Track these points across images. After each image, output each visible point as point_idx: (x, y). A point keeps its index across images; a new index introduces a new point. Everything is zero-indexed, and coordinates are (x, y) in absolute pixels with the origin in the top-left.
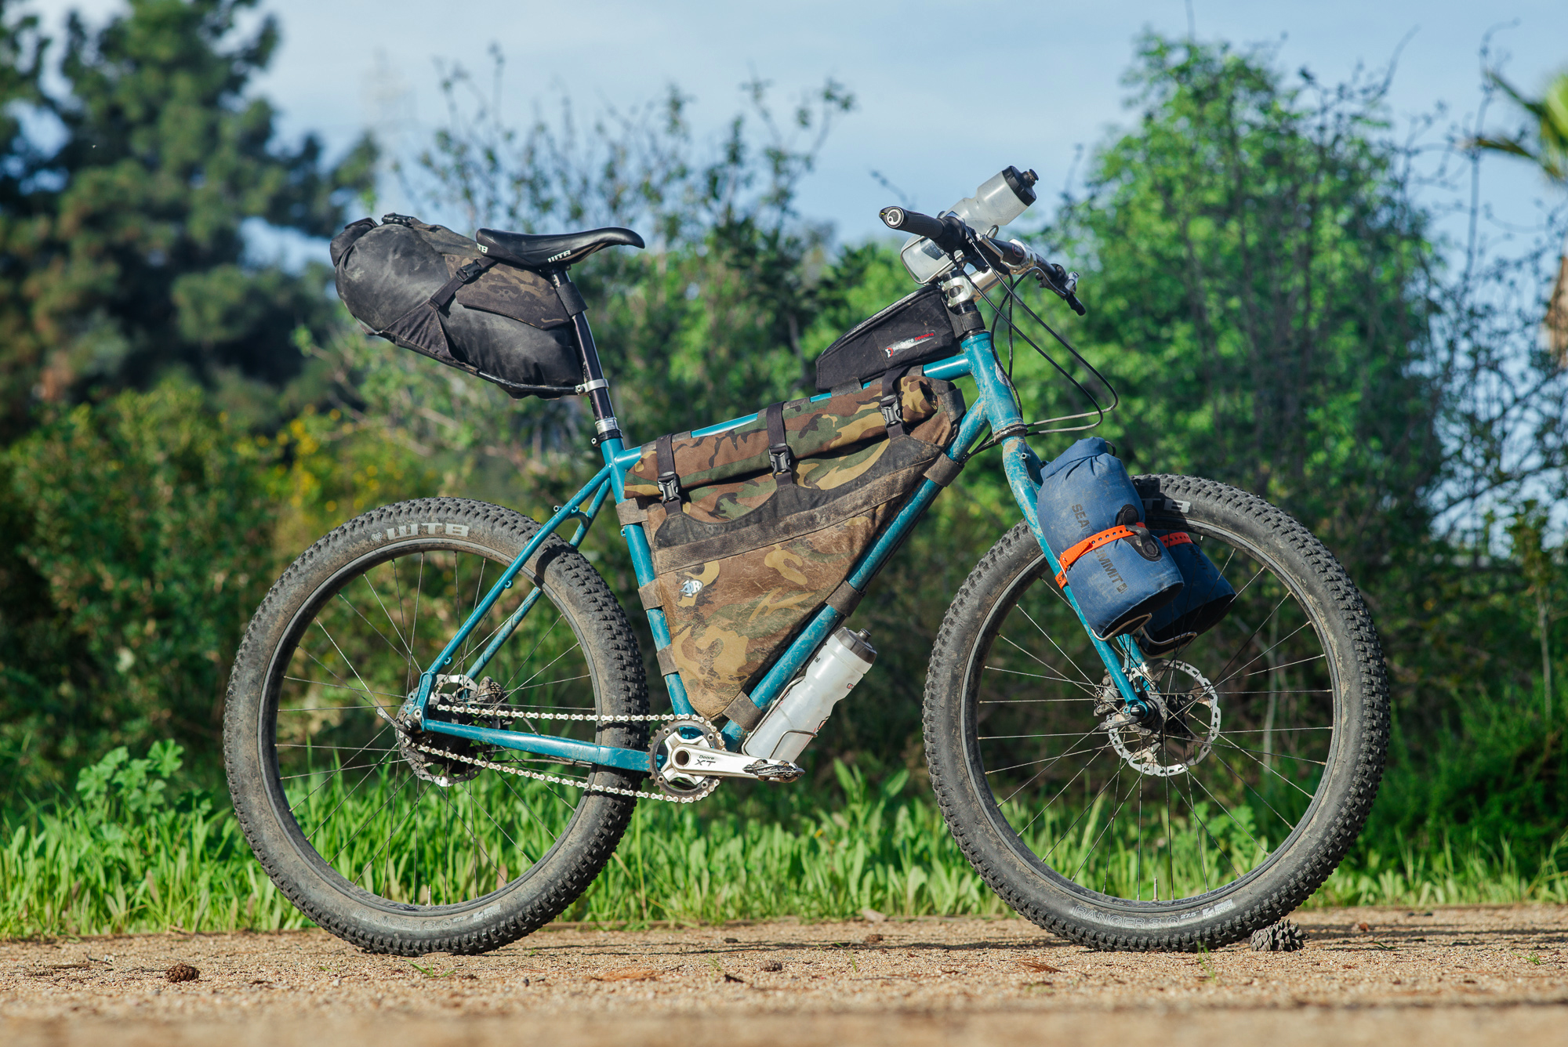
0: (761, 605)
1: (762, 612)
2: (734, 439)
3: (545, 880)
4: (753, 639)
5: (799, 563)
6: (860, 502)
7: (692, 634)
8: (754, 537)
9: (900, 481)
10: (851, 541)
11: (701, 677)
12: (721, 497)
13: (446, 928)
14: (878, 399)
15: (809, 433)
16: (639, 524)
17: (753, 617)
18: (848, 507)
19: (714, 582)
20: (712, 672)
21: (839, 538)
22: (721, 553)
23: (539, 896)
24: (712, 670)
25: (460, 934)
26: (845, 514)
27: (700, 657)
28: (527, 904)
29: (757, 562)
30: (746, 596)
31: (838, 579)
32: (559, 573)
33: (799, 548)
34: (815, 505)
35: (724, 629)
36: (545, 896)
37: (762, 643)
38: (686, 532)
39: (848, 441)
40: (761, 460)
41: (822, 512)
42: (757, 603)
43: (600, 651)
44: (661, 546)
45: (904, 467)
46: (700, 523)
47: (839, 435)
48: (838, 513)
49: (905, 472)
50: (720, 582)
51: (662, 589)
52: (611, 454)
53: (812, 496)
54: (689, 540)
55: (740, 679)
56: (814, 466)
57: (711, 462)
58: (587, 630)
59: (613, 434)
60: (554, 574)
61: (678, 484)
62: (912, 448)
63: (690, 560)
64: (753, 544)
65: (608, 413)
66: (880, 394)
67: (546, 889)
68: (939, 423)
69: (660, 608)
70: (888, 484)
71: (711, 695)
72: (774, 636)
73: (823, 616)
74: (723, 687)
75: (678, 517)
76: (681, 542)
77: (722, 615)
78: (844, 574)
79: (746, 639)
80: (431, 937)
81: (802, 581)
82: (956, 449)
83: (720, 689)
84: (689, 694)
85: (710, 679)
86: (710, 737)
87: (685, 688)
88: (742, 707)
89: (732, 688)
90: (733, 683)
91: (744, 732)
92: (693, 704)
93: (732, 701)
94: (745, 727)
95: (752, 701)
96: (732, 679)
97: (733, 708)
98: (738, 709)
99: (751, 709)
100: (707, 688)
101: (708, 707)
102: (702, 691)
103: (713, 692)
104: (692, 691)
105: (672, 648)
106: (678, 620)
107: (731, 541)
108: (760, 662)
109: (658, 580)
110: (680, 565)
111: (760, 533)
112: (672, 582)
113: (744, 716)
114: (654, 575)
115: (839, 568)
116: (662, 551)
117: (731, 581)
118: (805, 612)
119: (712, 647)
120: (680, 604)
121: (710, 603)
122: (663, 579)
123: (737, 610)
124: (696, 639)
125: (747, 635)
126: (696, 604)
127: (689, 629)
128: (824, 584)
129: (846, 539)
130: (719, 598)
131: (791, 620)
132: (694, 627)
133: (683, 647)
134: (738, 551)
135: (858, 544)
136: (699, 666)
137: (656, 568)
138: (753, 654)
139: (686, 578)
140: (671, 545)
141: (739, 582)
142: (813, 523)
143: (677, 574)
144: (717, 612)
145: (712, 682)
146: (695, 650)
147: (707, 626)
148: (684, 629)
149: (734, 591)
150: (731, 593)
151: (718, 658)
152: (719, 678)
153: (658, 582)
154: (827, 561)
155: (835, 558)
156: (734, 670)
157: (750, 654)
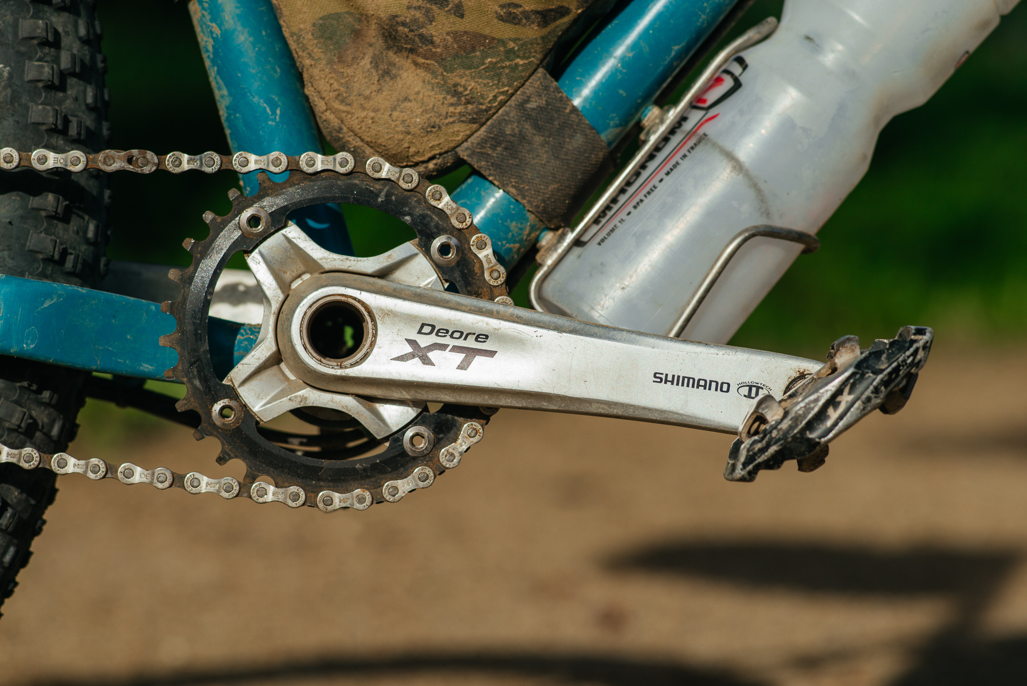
55: (546, 18)
71: (411, 77)
74: (470, 48)
83: (456, 56)
84: (315, 72)
85: (418, 14)
86: (444, 249)
87: (293, 45)
88: (538, 128)
89: (510, 54)
90: (506, 31)
91: (533, 228)
92: (335, 112)
93: (503, 104)
94: (545, 211)
95: (574, 109)
96: (510, 18)
97: (502, 133)
98: (522, 137)
99: (571, 137)
100: (400, 50)
101: (400, 128)
102: (375, 62)
103: (427, 68)
104: (330, 62)
113: (546, 167)
145: (430, 31)
152: (459, 11)
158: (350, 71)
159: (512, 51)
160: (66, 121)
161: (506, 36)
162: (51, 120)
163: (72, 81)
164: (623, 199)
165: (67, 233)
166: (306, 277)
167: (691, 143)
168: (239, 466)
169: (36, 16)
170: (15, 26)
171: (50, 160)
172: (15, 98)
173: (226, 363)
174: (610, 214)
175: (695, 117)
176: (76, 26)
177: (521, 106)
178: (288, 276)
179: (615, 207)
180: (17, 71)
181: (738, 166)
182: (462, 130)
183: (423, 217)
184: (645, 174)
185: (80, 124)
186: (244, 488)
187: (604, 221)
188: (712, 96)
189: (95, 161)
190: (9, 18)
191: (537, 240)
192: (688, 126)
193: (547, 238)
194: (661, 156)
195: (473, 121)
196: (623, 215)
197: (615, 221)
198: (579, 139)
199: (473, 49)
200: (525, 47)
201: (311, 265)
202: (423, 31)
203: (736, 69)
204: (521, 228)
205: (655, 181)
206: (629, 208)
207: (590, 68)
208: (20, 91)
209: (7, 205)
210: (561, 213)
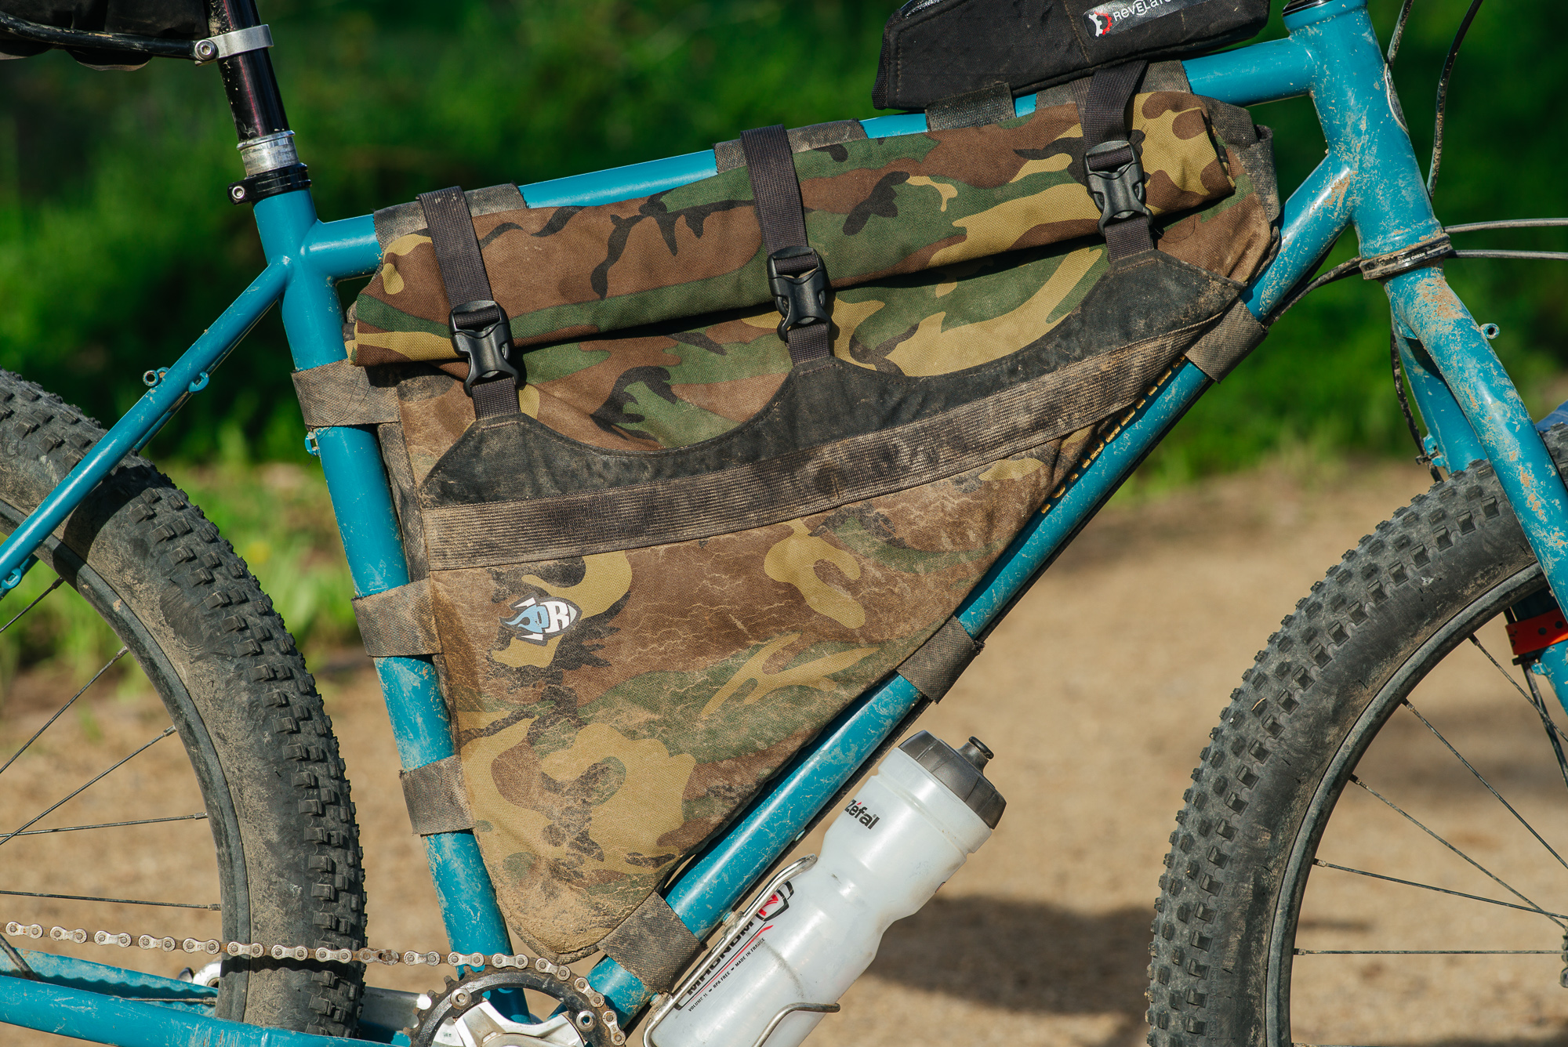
0: (738, 678)
1: (739, 696)
2: (667, 225)
4: (707, 764)
5: (852, 573)
6: (1023, 420)
7: (532, 739)
8: (739, 499)
9: (1135, 373)
10: (991, 518)
11: (548, 850)
12: (628, 377)
14: (1067, 146)
15: (873, 222)
16: (371, 429)
17: (713, 706)
18: (992, 432)
19: (615, 610)
20: (584, 843)
21: (965, 510)
22: (636, 532)
24: (584, 837)
26: (981, 448)
27: (555, 804)
29: (745, 566)
30: (700, 650)
31: (938, 614)
32: (140, 547)
33: (851, 532)
34: (890, 419)
35: (632, 734)
37: (728, 773)
38: (530, 467)
39: (981, 251)
40: (738, 287)
41: (914, 439)
42: (728, 671)
43: (253, 764)
44: (446, 496)
45: (1149, 334)
46: (576, 448)
47: (959, 235)
48: (962, 445)
49: (1150, 347)
50: (630, 611)
51: (441, 614)
52: (289, 235)
53: (883, 392)
54: (538, 492)
55: (658, 861)
56: (873, 306)
57: (599, 281)
58: (219, 704)
59: (290, 178)
60: (125, 549)
61: (507, 338)
62: (1172, 286)
63: (541, 543)
64: (736, 518)
65: (275, 121)
66: (1076, 132)
68: (1241, 221)
69: (427, 658)
70: (1105, 377)
71: (568, 897)
72: (763, 755)
73: (885, 705)
74: (607, 880)
75: (509, 425)
76: (516, 493)
77: (634, 699)
78: (956, 600)
79: (688, 762)
81: (850, 614)
82: (1267, 292)
83: (598, 885)
84: (504, 891)
85: (573, 859)
86: (586, 1019)
87: (490, 873)
88: (652, 931)
89: (634, 883)
90: (632, 870)
91: (647, 994)
92: (516, 918)
93: (628, 915)
94: (655, 984)
95: (677, 918)
96: (635, 862)
97: (628, 934)
98: (641, 937)
99: (674, 936)
100: (561, 879)
101: (560, 930)
102: (544, 887)
103: (579, 892)
104: (514, 885)
105: (455, 768)
106: (489, 696)
107: (670, 503)
108: (715, 819)
109: (426, 586)
110: (507, 553)
111: (755, 488)
112: (478, 597)
113: (657, 956)
114: (410, 571)
115: (948, 587)
116: (447, 512)
117: (661, 609)
118: (847, 694)
119: (591, 778)
120: (500, 656)
121: (597, 663)
122: (440, 585)
123: (671, 687)
124: (544, 754)
125: (694, 752)
126: (555, 663)
127: (524, 726)
128: (903, 628)
129: (979, 516)
130: (624, 651)
131: (810, 716)
132: (542, 721)
133: (497, 768)
134: (688, 532)
135: (1006, 528)
136: (543, 822)
137: (421, 554)
138: (702, 799)
139: (525, 591)
140: (481, 499)
141: (684, 614)
142: (892, 467)
143: (498, 577)
144: (615, 689)
145: (581, 869)
146: (537, 781)
147: (582, 724)
148: (507, 723)
149: (670, 635)
150: (660, 641)
151: (605, 808)
152: (601, 857)
153: (427, 591)
154: (920, 567)
155: (941, 562)
156: (646, 840)
157: (692, 800)
158: (527, 892)
159: (635, 882)
160: (338, 922)
161: (631, 872)
162: (328, 923)
163: (342, 894)
164: (707, 977)
165: (336, 995)
166: (494, 1034)
167: (753, 944)
169: (320, 853)
170: (306, 860)
171: (330, 955)
172: (304, 907)
174: (698, 988)
175: (758, 923)
176: (346, 857)
177: (641, 917)
178: (481, 1035)
179: (703, 983)
180: (307, 890)
181: (783, 964)
182: (601, 932)
183: (572, 998)
184: (723, 961)
185: (346, 925)
187: (694, 992)
188: (771, 910)
189: (357, 956)
190: (302, 855)
191: (650, 1001)
192: (753, 930)
193: (657, 999)
194: (734, 950)
195: (608, 926)
196: (706, 991)
197: (701, 995)
198: (679, 938)
199: (610, 881)
200: (644, 880)
201: (496, 1028)
202: (577, 869)
203: (786, 893)
204: (638, 996)
205: (729, 969)
206: (711, 986)
207: (689, 887)
208: (308, 903)
209: (297, 978)
210: (667, 985)
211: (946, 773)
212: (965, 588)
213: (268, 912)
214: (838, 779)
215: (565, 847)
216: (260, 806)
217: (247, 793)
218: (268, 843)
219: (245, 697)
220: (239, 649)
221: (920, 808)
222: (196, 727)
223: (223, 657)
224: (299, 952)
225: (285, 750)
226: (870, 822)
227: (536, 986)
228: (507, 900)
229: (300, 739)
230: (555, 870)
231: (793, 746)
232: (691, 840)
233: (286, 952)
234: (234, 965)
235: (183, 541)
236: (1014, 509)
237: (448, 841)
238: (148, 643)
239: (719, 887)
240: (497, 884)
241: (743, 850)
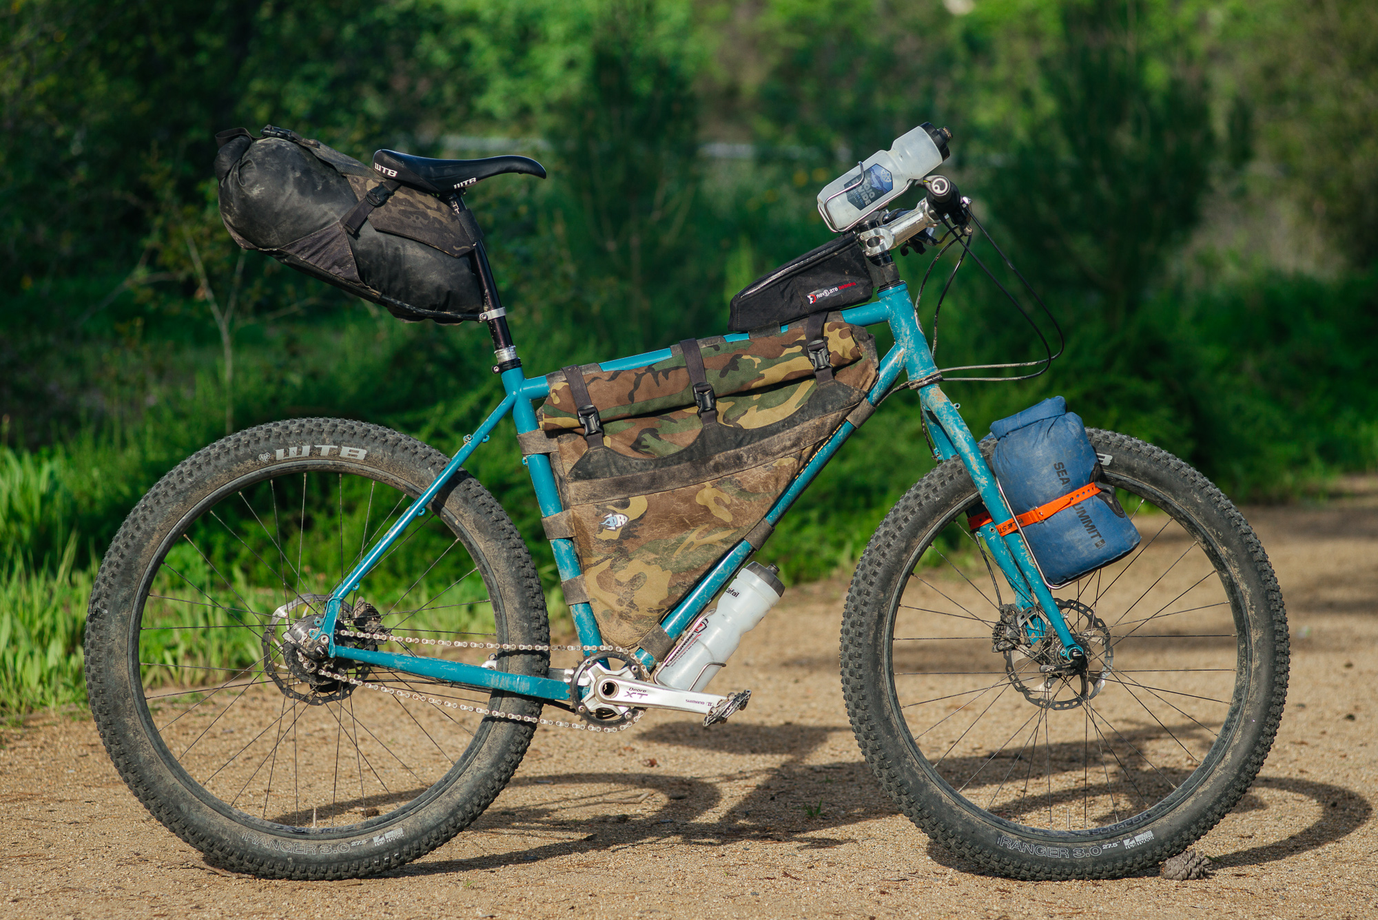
0: (687, 541)
1: (687, 548)
2: (655, 375)
3: (451, 804)
4: (676, 574)
5: (728, 502)
6: (788, 443)
7: (612, 567)
8: (686, 475)
9: (828, 425)
10: (777, 480)
11: (618, 608)
12: (643, 432)
13: (344, 852)
14: (800, 343)
15: (730, 373)
16: (547, 455)
17: (678, 552)
18: (776, 448)
19: (642, 517)
20: (632, 605)
21: (768, 477)
22: (649, 488)
23: (447, 820)
24: (632, 602)
25: (360, 858)
26: (773, 454)
27: (621, 590)
28: (432, 828)
29: (688, 500)
30: (673, 531)
31: (759, 517)
32: (466, 500)
33: (727, 486)
34: (739, 445)
35: (648, 563)
36: (452, 821)
37: (684, 577)
38: (608, 466)
39: (770, 382)
40: (682, 398)
41: (748, 452)
42: (683, 539)
43: (509, 579)
44: (577, 477)
45: (833, 411)
46: (625, 458)
47: (762, 377)
48: (766, 453)
49: (833, 415)
50: (647, 517)
51: (577, 521)
52: (515, 384)
53: (736, 435)
54: (612, 475)
55: (659, 611)
56: (730, 404)
57: (631, 397)
58: (495, 557)
59: (515, 363)
60: (460, 501)
61: (598, 419)
62: (841, 393)
63: (613, 493)
64: (685, 482)
65: (508, 343)
66: (803, 338)
67: (453, 814)
68: (865, 369)
69: (571, 539)
70: (817, 427)
71: (626, 626)
72: (696, 570)
73: (740, 551)
74: (640, 619)
75: (600, 450)
76: (604, 475)
77: (649, 550)
78: (765, 511)
79: (669, 574)
80: (328, 861)
81: (728, 518)
82: (875, 395)
83: (637, 621)
84: (602, 624)
85: (627, 611)
86: (635, 669)
87: (596, 618)
88: (657, 637)
90: (649, 614)
91: (655, 661)
93: (648, 632)
94: (658, 657)
95: (666, 633)
96: (650, 611)
97: (648, 639)
98: (653, 640)
100: (623, 619)
101: (624, 639)
102: (617, 622)
103: (630, 623)
104: (605, 622)
105: (582, 579)
106: (595, 552)
107: (661, 477)
108: (679, 595)
109: (570, 511)
110: (601, 498)
111: (692, 470)
112: (590, 515)
113: (658, 646)
114: (564, 506)
115: (762, 506)
116: (578, 484)
117: (659, 516)
118: (726, 547)
119: (634, 580)
120: (599, 536)
121: (635, 537)
122: (577, 511)
123: (663, 545)
124: (616, 572)
125: (671, 569)
126: (620, 537)
127: (608, 562)
128: (746, 522)
129: (773, 479)
130: (645, 532)
131: (713, 555)
132: (615, 560)
133: (598, 578)
134: (668, 487)
135: (783, 484)
136: (617, 597)
137: (568, 500)
138: (674, 587)
139: (608, 512)
140: (591, 478)
141: (667, 518)
142: (741, 462)
143: (597, 507)
144: (642, 546)
145: (630, 614)
146: (614, 582)
147: (630, 560)
148: (602, 561)
149: (662, 526)
150: (658, 528)
151: (639, 591)
152: (638, 610)
153: (571, 513)
154: (752, 499)
155: (760, 497)
156: (655, 603)
157: (671, 588)
158: (610, 624)
159: (650, 619)
160: (541, 637)
162: (538, 637)
163: (543, 627)
164: (677, 655)
166: (602, 676)
167: (694, 641)
168: (585, 722)
169: (534, 612)
170: (529, 614)
171: (540, 648)
172: (529, 631)
173: (580, 697)
174: (674, 658)
175: (695, 634)
177: (653, 632)
178: (597, 676)
179: (676, 657)
180: (530, 625)
181: (706, 648)
182: (638, 638)
183: (629, 660)
184: (683, 648)
185: (544, 638)
186: (586, 728)
187: (673, 660)
188: (700, 629)
190: (528, 612)
191: (656, 664)
192: (694, 636)
193: (658, 664)
194: (687, 644)
195: (641, 636)
197: (676, 660)
198: (666, 640)
200: (654, 618)
201: (602, 673)
203: (706, 622)
204: (652, 662)
205: (686, 651)
206: (679, 657)
207: (670, 621)
208: (531, 630)
209: (527, 658)
210: (662, 658)
211: (763, 575)
212: (768, 507)
213: (517, 634)
214: (723, 580)
215: (625, 606)
216: (512, 595)
217: (507, 590)
218: (515, 608)
219: (505, 554)
220: (503, 537)
221: (755, 589)
222: (487, 567)
223: (497, 540)
224: (529, 647)
225: (521, 574)
226: (736, 595)
227: (616, 657)
228: (603, 627)
229: (525, 569)
230: (621, 616)
231: (707, 567)
232: (670, 603)
233: (524, 647)
234: (502, 655)
235: (481, 498)
236: (786, 476)
237: (580, 606)
238: (468, 536)
239: (680, 621)
240: (599, 621)
241: (689, 607)
